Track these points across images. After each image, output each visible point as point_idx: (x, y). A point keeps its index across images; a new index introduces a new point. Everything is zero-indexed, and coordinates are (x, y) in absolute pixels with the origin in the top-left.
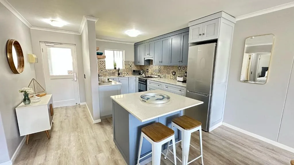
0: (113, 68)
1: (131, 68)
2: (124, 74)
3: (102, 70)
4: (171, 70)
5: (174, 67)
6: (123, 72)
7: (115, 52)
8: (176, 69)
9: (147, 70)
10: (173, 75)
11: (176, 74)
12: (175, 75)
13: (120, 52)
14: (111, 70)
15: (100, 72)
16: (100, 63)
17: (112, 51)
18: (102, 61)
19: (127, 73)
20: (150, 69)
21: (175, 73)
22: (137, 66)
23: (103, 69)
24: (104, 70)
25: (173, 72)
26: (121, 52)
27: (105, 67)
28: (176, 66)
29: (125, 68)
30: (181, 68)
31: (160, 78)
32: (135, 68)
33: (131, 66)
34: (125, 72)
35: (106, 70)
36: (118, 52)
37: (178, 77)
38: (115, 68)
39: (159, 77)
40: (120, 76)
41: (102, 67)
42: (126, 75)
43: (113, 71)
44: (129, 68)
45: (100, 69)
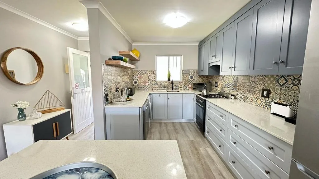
0: (167, 79)
2: (181, 87)
3: (151, 83)
4: (259, 86)
5: (267, 79)
6: (180, 86)
7: (171, 58)
8: (272, 82)
9: (216, 83)
10: (263, 96)
11: (271, 95)
12: (268, 96)
14: (163, 83)
15: (149, 85)
16: (149, 74)
17: (167, 57)
18: (152, 71)
19: (186, 87)
20: (220, 82)
21: (269, 92)
22: (202, 77)
23: (153, 81)
24: (154, 83)
25: (263, 90)
26: (179, 58)
27: (154, 79)
28: (272, 76)
29: (183, 79)
30: (287, 81)
31: (235, 98)
32: (198, 80)
33: (192, 77)
34: (183, 86)
35: (156, 83)
36: (175, 58)
37: (275, 103)
38: (169, 80)
39: (233, 97)
41: (151, 78)
42: (184, 89)
43: (166, 84)
44: (189, 79)
45: (149, 81)
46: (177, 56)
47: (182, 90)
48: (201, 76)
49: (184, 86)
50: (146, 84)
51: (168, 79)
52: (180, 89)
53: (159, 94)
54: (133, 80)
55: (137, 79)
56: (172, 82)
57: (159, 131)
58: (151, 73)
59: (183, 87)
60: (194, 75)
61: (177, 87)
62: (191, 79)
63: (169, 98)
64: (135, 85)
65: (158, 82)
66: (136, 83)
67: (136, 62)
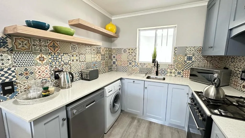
0: (151, 60)
1: (191, 62)
2: (171, 73)
3: (130, 64)
6: (169, 70)
7: (159, 32)
13: (169, 30)
14: (145, 64)
15: (128, 66)
16: (129, 53)
18: (132, 49)
19: (179, 73)
22: (209, 59)
23: (133, 61)
24: (134, 64)
27: (135, 59)
29: (175, 61)
33: (190, 58)
34: (174, 71)
35: (136, 64)
40: (158, 77)
41: (131, 58)
42: (176, 76)
43: (149, 67)
44: (185, 62)
45: (128, 61)
46: (168, 28)
47: (172, 76)
48: (208, 56)
49: (176, 70)
50: (125, 65)
51: (153, 60)
52: (168, 74)
53: (133, 80)
54: (112, 60)
55: (116, 59)
56: (158, 64)
57: (123, 134)
58: (131, 51)
59: (174, 73)
60: (194, 55)
61: (165, 72)
62: (188, 62)
63: (146, 88)
64: (113, 65)
65: (138, 64)
66: (114, 63)
67: (116, 38)
